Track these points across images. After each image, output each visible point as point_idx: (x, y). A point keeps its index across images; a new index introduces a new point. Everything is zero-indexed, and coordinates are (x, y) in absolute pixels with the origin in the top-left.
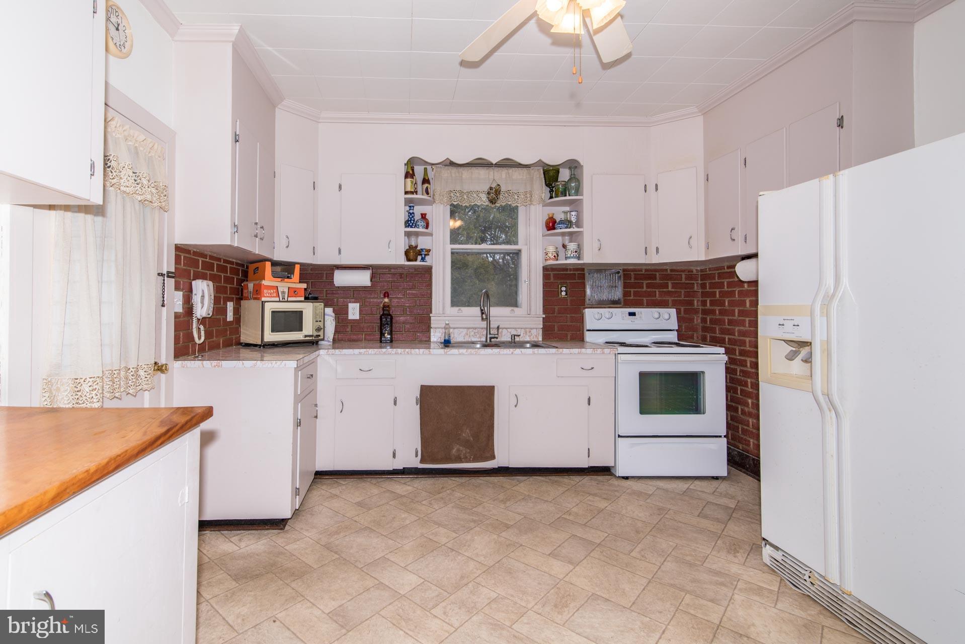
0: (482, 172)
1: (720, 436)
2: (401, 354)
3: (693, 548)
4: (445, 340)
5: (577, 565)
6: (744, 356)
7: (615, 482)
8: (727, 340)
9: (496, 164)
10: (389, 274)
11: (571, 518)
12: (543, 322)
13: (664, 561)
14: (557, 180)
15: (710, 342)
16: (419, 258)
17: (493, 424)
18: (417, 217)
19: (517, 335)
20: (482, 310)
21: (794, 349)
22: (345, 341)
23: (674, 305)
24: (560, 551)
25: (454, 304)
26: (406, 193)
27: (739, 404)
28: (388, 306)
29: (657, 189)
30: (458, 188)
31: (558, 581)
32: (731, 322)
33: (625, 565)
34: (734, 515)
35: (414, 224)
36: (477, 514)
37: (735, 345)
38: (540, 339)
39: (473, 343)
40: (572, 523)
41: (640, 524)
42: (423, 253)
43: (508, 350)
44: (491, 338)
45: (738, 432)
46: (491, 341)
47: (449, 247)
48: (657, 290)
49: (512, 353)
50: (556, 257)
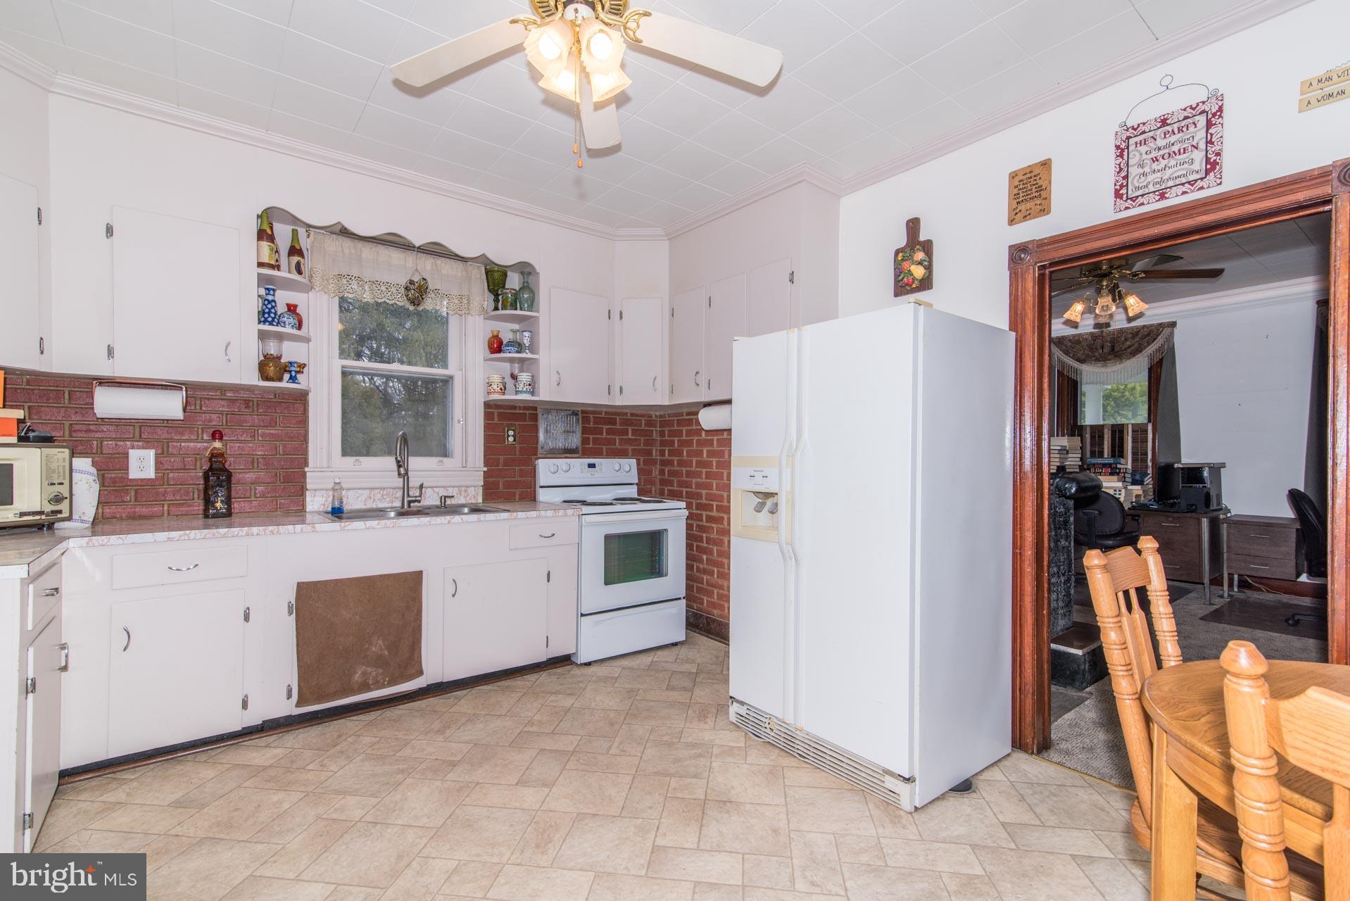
0: (396, 256)
1: (680, 599)
2: (258, 534)
3: (668, 725)
4: (332, 508)
5: (554, 785)
6: (700, 510)
7: (576, 671)
8: (684, 493)
9: (419, 248)
10: (222, 399)
11: (534, 729)
12: (484, 478)
13: (644, 749)
14: (504, 287)
15: (668, 496)
16: (286, 376)
17: (420, 626)
18: (281, 308)
19: (448, 497)
20: (398, 462)
21: (760, 500)
22: (121, 518)
23: (635, 454)
24: (530, 775)
25: (345, 452)
26: (260, 265)
27: (694, 561)
28: (222, 455)
29: (621, 318)
30: (355, 273)
31: (534, 814)
32: (689, 474)
33: (605, 768)
34: (698, 680)
35: (276, 320)
36: (404, 760)
37: (691, 499)
38: (480, 500)
39: (381, 510)
40: (538, 735)
41: (612, 715)
42: (292, 369)
43: (443, 518)
44: (410, 502)
45: (693, 591)
46: (409, 506)
47: (338, 364)
48: (617, 437)
49: (449, 522)
50: (503, 390)
